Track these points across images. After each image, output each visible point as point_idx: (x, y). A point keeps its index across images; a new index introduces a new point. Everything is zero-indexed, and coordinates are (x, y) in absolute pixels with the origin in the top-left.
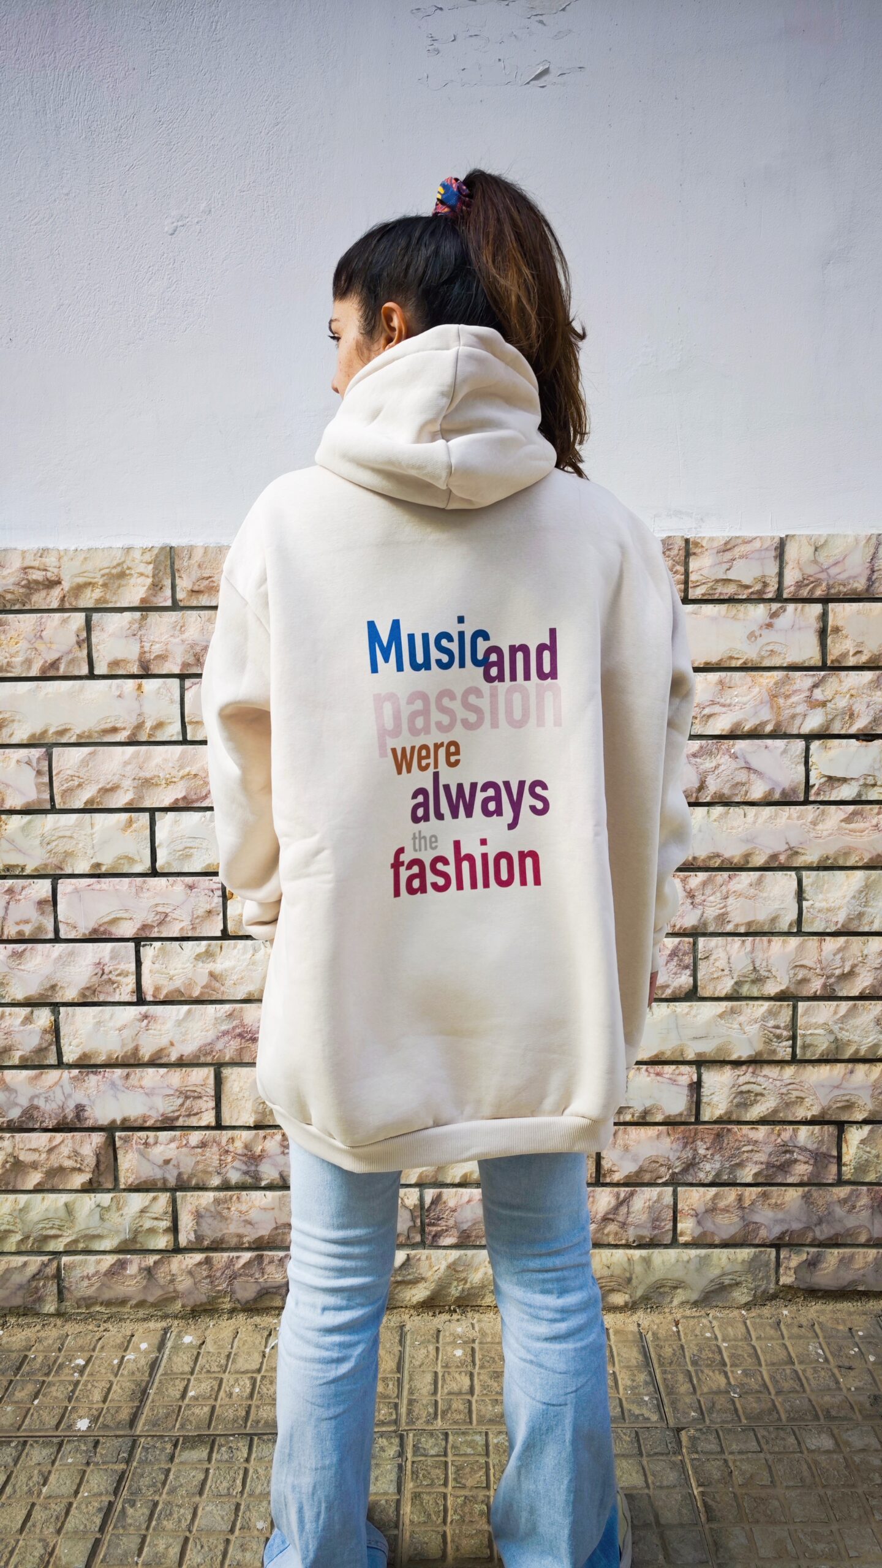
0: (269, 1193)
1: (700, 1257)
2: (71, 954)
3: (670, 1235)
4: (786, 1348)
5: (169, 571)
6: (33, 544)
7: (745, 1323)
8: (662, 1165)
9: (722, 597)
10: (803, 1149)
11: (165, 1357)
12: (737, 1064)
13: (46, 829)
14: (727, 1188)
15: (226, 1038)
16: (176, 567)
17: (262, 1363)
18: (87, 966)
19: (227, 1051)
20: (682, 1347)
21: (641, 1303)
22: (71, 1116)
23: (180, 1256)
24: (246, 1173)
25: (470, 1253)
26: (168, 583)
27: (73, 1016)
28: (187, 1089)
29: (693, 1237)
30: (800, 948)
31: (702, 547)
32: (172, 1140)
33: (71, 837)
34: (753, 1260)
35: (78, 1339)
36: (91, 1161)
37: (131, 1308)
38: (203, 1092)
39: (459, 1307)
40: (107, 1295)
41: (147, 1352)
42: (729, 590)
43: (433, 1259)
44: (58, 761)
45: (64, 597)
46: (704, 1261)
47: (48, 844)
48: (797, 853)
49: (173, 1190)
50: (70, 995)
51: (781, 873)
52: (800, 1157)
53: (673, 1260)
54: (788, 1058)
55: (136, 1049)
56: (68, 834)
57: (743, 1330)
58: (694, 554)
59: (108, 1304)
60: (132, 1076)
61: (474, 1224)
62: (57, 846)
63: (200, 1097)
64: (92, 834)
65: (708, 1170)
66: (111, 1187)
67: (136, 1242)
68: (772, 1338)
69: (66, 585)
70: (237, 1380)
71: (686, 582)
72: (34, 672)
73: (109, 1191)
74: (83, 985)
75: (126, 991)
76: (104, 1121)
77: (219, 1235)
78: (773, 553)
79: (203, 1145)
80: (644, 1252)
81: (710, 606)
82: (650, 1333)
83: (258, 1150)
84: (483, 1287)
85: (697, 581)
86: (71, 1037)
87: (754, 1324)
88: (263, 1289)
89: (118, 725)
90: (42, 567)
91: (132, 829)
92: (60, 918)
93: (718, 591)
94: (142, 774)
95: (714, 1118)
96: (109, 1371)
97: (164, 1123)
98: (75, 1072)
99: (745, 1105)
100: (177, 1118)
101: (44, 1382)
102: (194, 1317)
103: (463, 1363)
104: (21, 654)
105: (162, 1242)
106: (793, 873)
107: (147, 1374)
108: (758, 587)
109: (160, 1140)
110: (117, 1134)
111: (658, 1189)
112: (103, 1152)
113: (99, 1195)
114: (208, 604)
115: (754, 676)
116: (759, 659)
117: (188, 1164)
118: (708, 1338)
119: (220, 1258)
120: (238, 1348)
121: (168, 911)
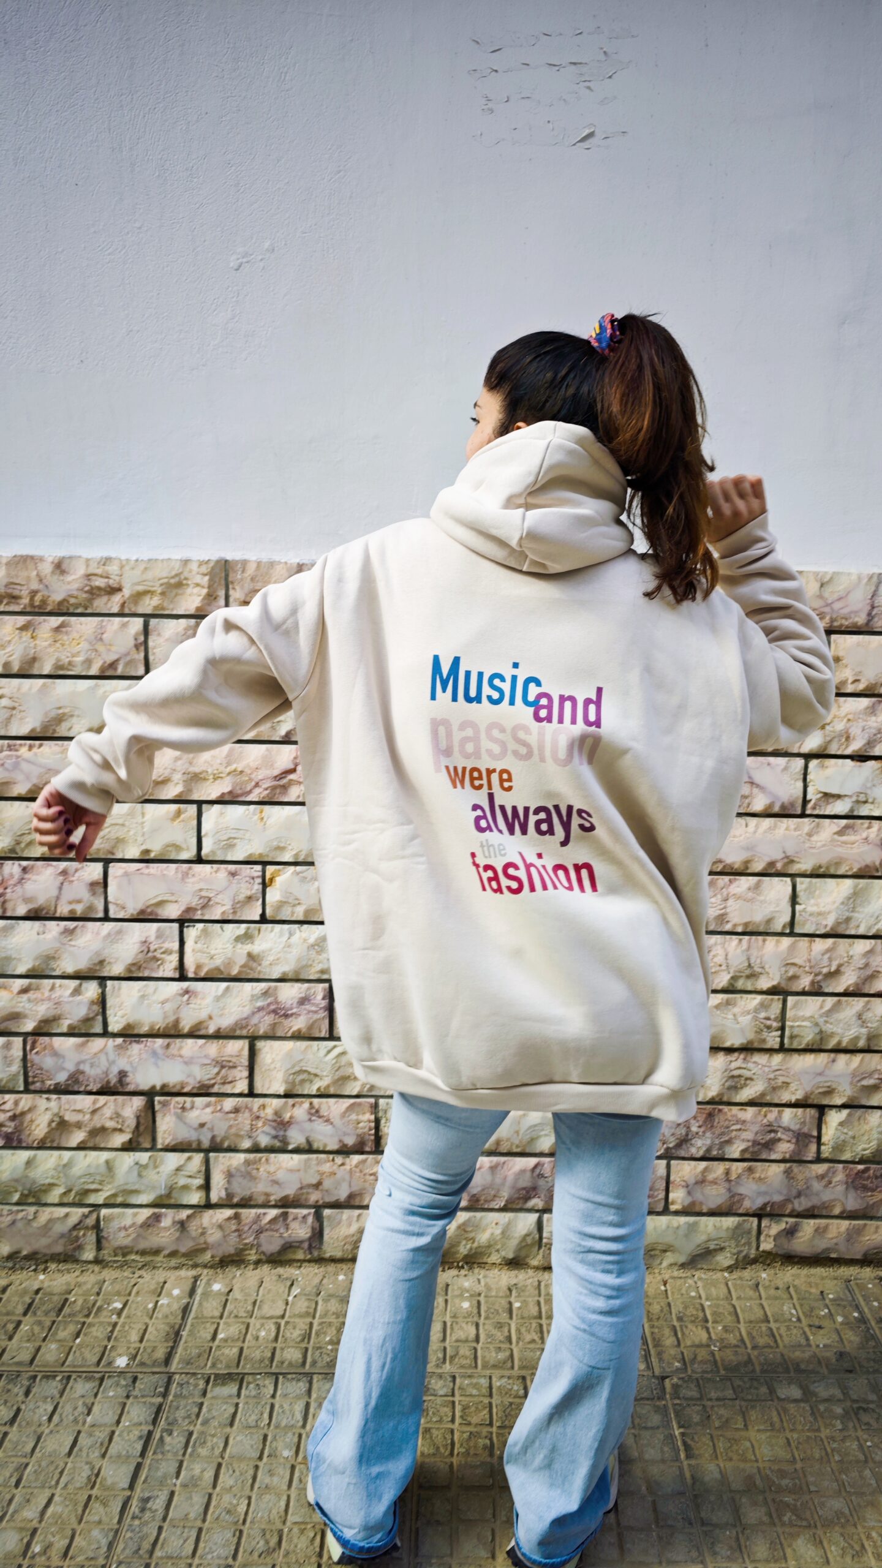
0: (296, 1157)
1: (689, 1225)
2: (120, 932)
3: (662, 1204)
4: (763, 1308)
5: (223, 582)
6: (97, 553)
7: (727, 1285)
10: (787, 1129)
11: (196, 1302)
12: (730, 1050)
14: (716, 1163)
15: (261, 1014)
16: (230, 579)
17: (285, 1310)
18: (134, 943)
19: (261, 1025)
20: (669, 1305)
22: (114, 1081)
23: (211, 1212)
24: (275, 1137)
25: (479, 1215)
26: (222, 593)
27: (119, 989)
28: (223, 1059)
29: (684, 1206)
30: (792, 948)
32: (208, 1105)
33: (123, 825)
34: (736, 1228)
35: (114, 1285)
36: (131, 1123)
37: (164, 1257)
38: (237, 1062)
39: (467, 1263)
40: (143, 1245)
41: (179, 1298)
45: (124, 603)
46: (692, 1228)
48: (792, 861)
49: (207, 1151)
50: (117, 969)
51: (777, 879)
52: (783, 1137)
53: (664, 1227)
54: (777, 1046)
55: (177, 1022)
56: (120, 821)
57: (725, 1290)
59: (143, 1253)
60: (172, 1046)
61: (483, 1190)
62: (109, 832)
63: (235, 1067)
64: (143, 823)
65: (699, 1146)
66: (149, 1146)
67: (171, 1198)
68: (751, 1299)
69: (127, 592)
70: (262, 1325)
72: (94, 671)
73: (146, 1150)
74: (129, 961)
75: (169, 967)
76: (145, 1086)
77: (247, 1193)
79: (236, 1110)
83: (287, 1116)
84: (489, 1246)
86: (117, 1009)
87: (735, 1285)
88: (287, 1243)
90: (104, 574)
91: (180, 819)
92: (110, 898)
94: (192, 770)
95: (707, 1099)
96: (144, 1315)
97: (200, 1090)
98: (120, 1040)
99: (735, 1088)
100: (213, 1085)
101: (84, 1323)
102: (222, 1267)
103: (469, 1314)
104: (82, 654)
105: (195, 1198)
106: (788, 880)
107: (180, 1317)
109: (196, 1104)
110: (157, 1099)
112: (143, 1115)
113: (137, 1154)
117: (221, 1128)
118: (693, 1297)
119: (248, 1214)
120: (263, 1295)
121: (211, 895)
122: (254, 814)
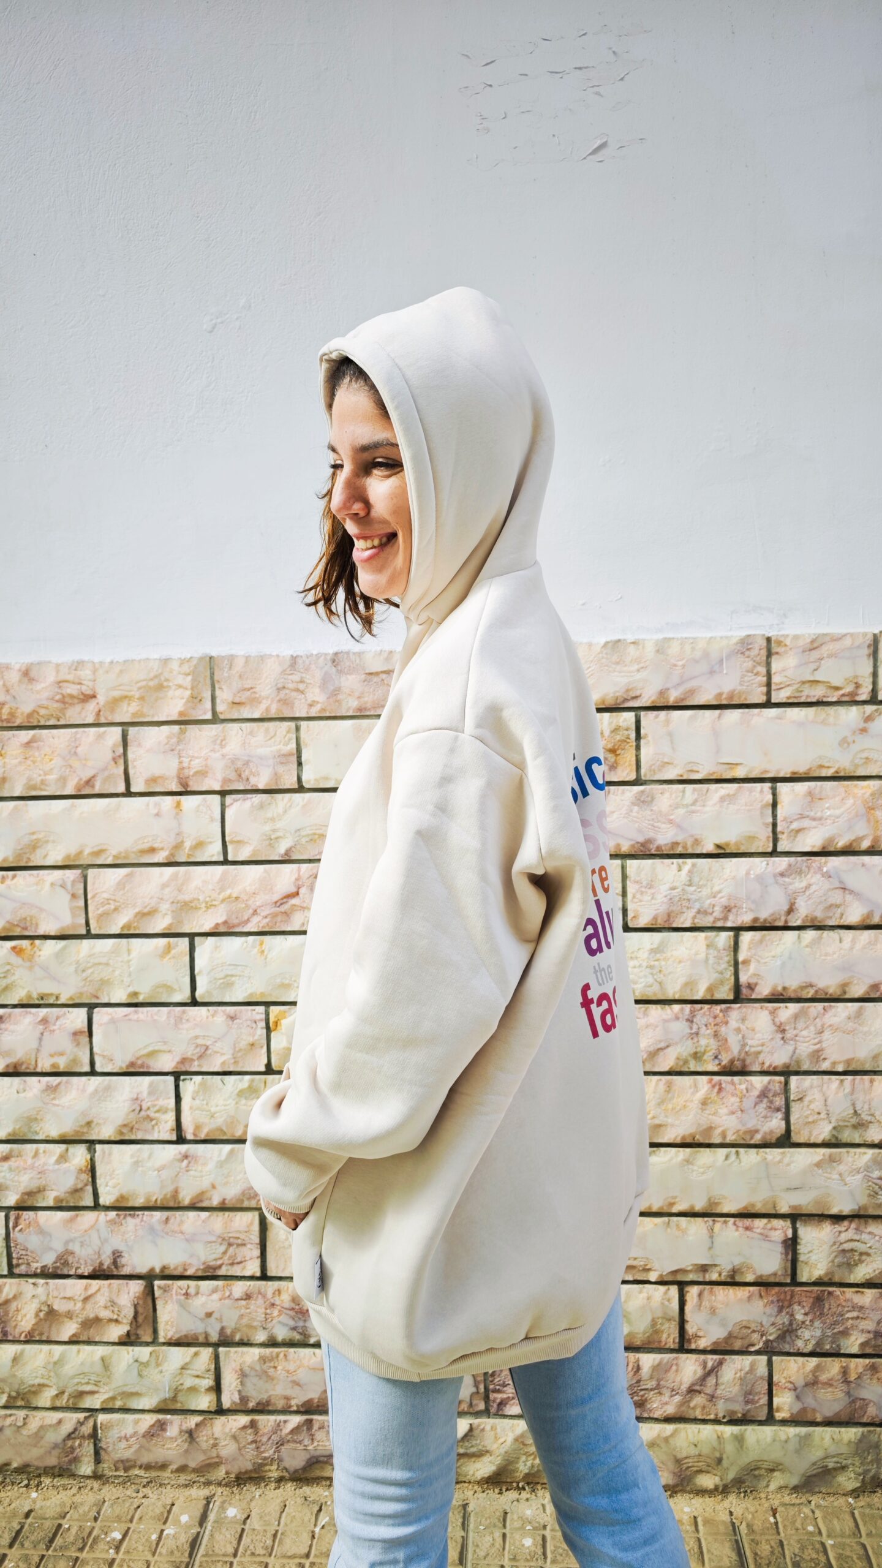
1: (801, 1437)
2: (108, 1088)
3: (766, 1410)
5: (208, 682)
6: (67, 657)
7: (853, 1514)
8: (754, 1331)
9: (809, 700)
11: (207, 1533)
12: (838, 1218)
13: (82, 955)
14: (829, 1359)
16: (216, 678)
17: (311, 1546)
18: (124, 1102)
20: (781, 1544)
21: (733, 1486)
22: (107, 1262)
23: (223, 1418)
24: (294, 1329)
26: (207, 695)
27: (110, 1154)
28: (230, 1235)
29: (792, 1414)
31: (786, 645)
32: (215, 1290)
33: (107, 964)
34: (860, 1441)
35: (115, 1507)
36: (129, 1312)
37: (172, 1472)
38: (246, 1239)
39: (528, 1484)
40: (145, 1459)
41: (188, 1527)
42: (817, 693)
43: (499, 1430)
44: (94, 884)
45: (100, 711)
46: (805, 1440)
47: (84, 971)
49: (216, 1345)
50: (107, 1132)
53: (769, 1439)
55: (176, 1192)
56: (104, 960)
57: (852, 1524)
58: (777, 653)
59: (148, 1467)
60: (172, 1221)
62: (93, 973)
63: (244, 1245)
64: (129, 961)
65: (807, 1338)
66: (149, 1340)
67: (176, 1401)
69: (101, 699)
71: (769, 684)
72: (69, 790)
73: (147, 1344)
74: (120, 1122)
75: (165, 1128)
76: (143, 1269)
77: (264, 1397)
78: (866, 651)
79: (248, 1297)
80: (735, 1429)
81: (796, 710)
82: (744, 1524)
85: (781, 683)
86: (108, 1177)
87: (863, 1515)
88: (313, 1457)
89: (156, 845)
90: (77, 681)
91: (170, 956)
92: (95, 1050)
93: (805, 694)
94: (181, 897)
95: (813, 1280)
96: (147, 1548)
97: (205, 1272)
98: (112, 1214)
99: (850, 1266)
100: (220, 1267)
101: (77, 1559)
102: (239, 1485)
103: (532, 1556)
104: (55, 771)
105: (205, 1402)
107: (187, 1554)
108: (849, 689)
109: (202, 1290)
110: (157, 1283)
111: (751, 1358)
112: (141, 1302)
113: (137, 1349)
114: (250, 716)
115: (848, 785)
116: (852, 768)
117: (230, 1319)
118: (811, 1533)
119: (266, 1422)
120: (286, 1525)
121: (208, 1043)
122: (253, 947)
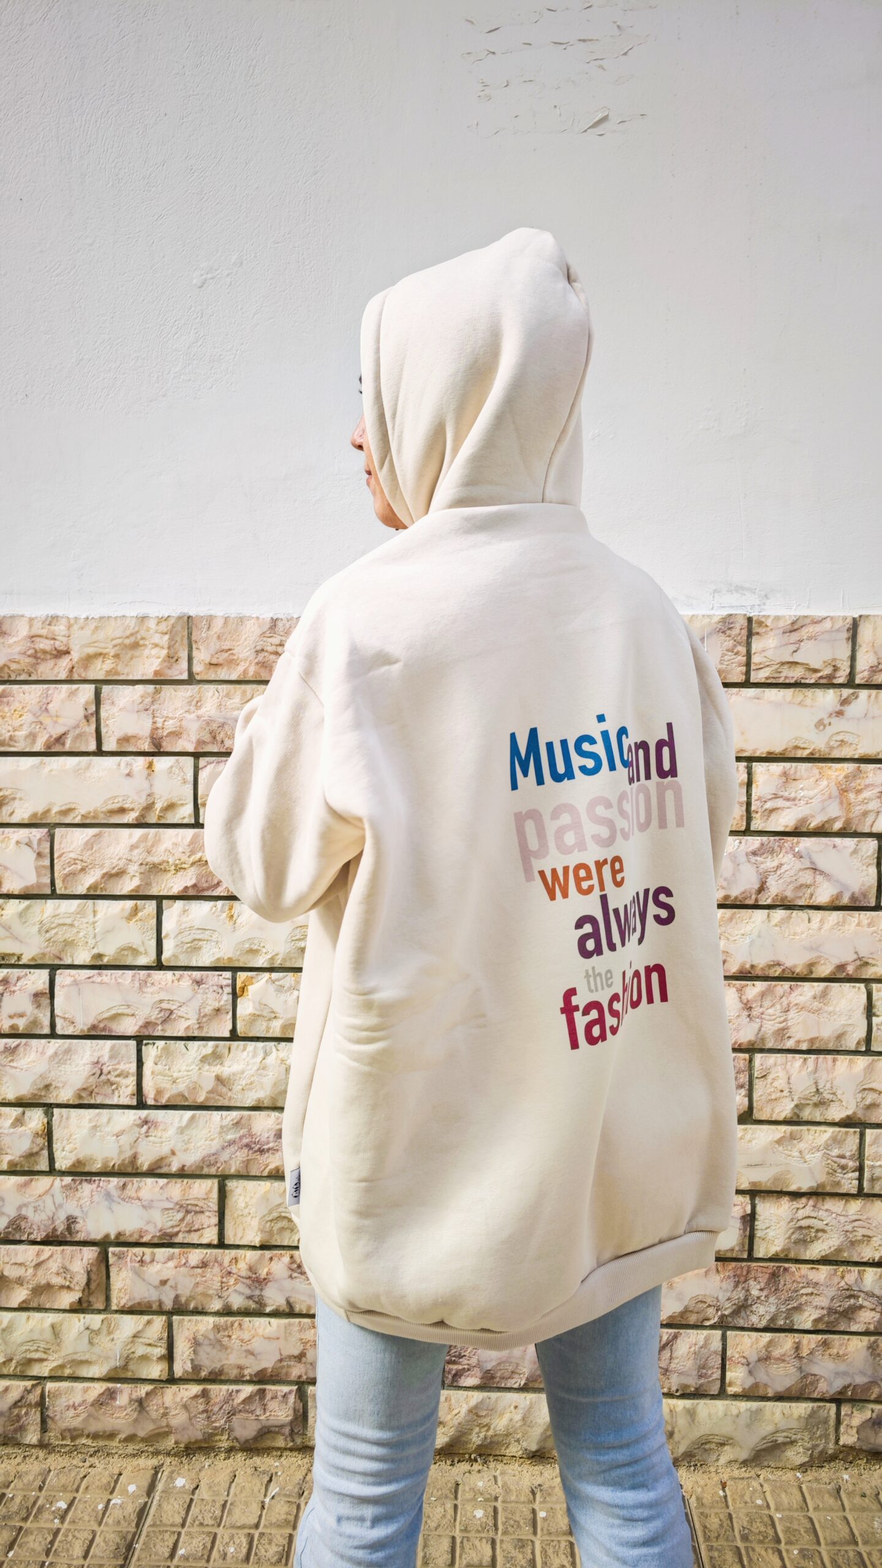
0: (273, 1321)
1: (751, 1412)
2: (68, 1051)
3: (718, 1384)
4: (848, 1523)
5: (186, 641)
6: (42, 611)
7: (800, 1488)
8: (710, 1306)
9: (787, 681)
10: (870, 1295)
11: (155, 1502)
12: (796, 1195)
13: (45, 916)
14: (783, 1335)
15: (233, 1149)
16: (193, 638)
17: (260, 1517)
18: (84, 1065)
19: (232, 1162)
20: (730, 1516)
21: (683, 1460)
22: (61, 1228)
23: (174, 1388)
24: (250, 1297)
25: (494, 1395)
26: (184, 655)
27: (68, 1118)
28: (188, 1202)
29: (744, 1389)
30: (869, 1069)
31: (767, 626)
32: (170, 1258)
33: (72, 925)
34: (810, 1416)
35: (61, 1476)
36: (82, 1279)
37: (120, 1442)
38: (205, 1206)
39: (480, 1455)
40: (94, 1427)
41: (135, 1496)
42: (796, 674)
43: (453, 1401)
44: (61, 843)
45: (73, 668)
46: (756, 1415)
47: (47, 931)
48: (867, 964)
49: (170, 1314)
50: (65, 1095)
51: (848, 985)
52: (866, 1303)
53: (721, 1414)
54: (854, 1191)
55: (135, 1157)
56: (69, 921)
57: (799, 1497)
58: (758, 633)
59: (95, 1436)
60: (129, 1186)
61: (499, 1364)
62: (56, 934)
63: (202, 1212)
64: (94, 923)
65: (761, 1313)
66: (102, 1307)
67: (127, 1370)
68: (832, 1510)
69: (75, 655)
70: (232, 1537)
71: (748, 664)
72: (38, 747)
73: (99, 1312)
74: (79, 1086)
75: (125, 1093)
76: (97, 1236)
77: (217, 1366)
78: (845, 635)
79: (204, 1265)
80: (688, 1403)
81: (774, 691)
82: (694, 1497)
83: (263, 1273)
84: (508, 1435)
85: (760, 663)
86: (65, 1142)
87: (811, 1490)
88: (265, 1427)
89: (126, 806)
90: (50, 636)
91: (137, 918)
92: (57, 1012)
93: (783, 675)
94: (150, 859)
95: (770, 1255)
96: (93, 1518)
97: (161, 1239)
98: (68, 1180)
99: (804, 1242)
100: (177, 1234)
101: (21, 1528)
102: (188, 1455)
103: (484, 1528)
104: (25, 727)
105: (156, 1370)
106: (862, 986)
107: (134, 1524)
108: (828, 671)
109: (157, 1257)
110: (111, 1249)
111: (706, 1332)
112: (94, 1269)
113: (89, 1317)
114: (227, 678)
115: (822, 767)
116: (827, 750)
117: (185, 1286)
118: (760, 1507)
119: (219, 1391)
120: (235, 1495)
121: (173, 1008)
122: (222, 911)
